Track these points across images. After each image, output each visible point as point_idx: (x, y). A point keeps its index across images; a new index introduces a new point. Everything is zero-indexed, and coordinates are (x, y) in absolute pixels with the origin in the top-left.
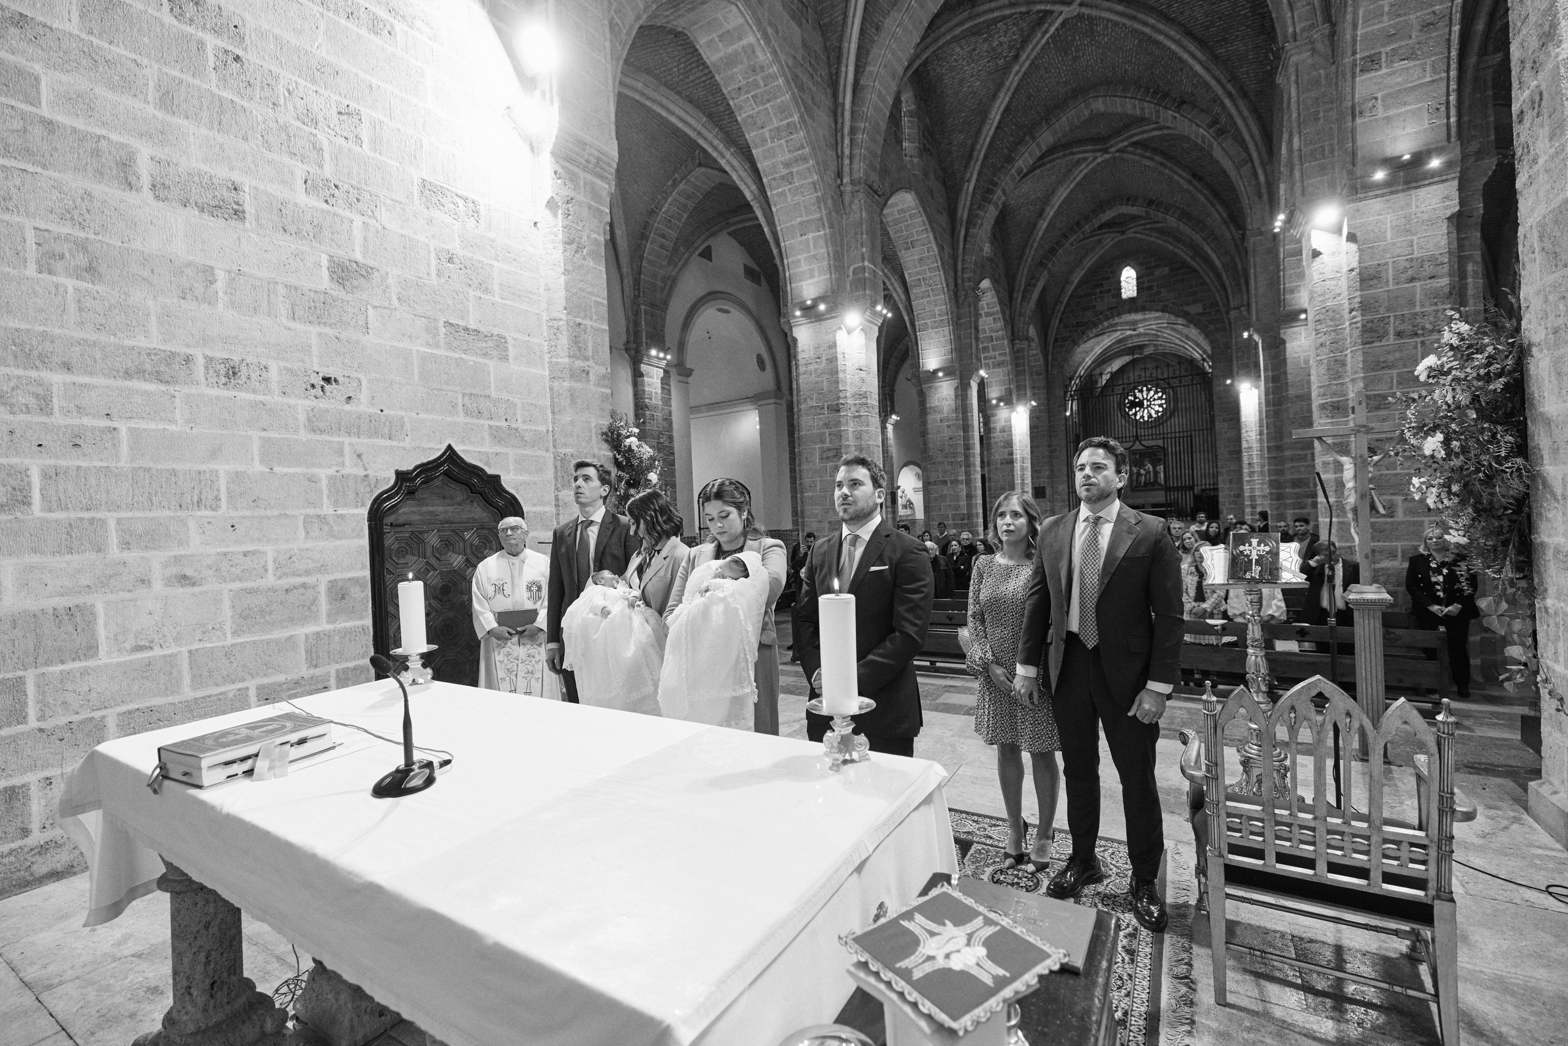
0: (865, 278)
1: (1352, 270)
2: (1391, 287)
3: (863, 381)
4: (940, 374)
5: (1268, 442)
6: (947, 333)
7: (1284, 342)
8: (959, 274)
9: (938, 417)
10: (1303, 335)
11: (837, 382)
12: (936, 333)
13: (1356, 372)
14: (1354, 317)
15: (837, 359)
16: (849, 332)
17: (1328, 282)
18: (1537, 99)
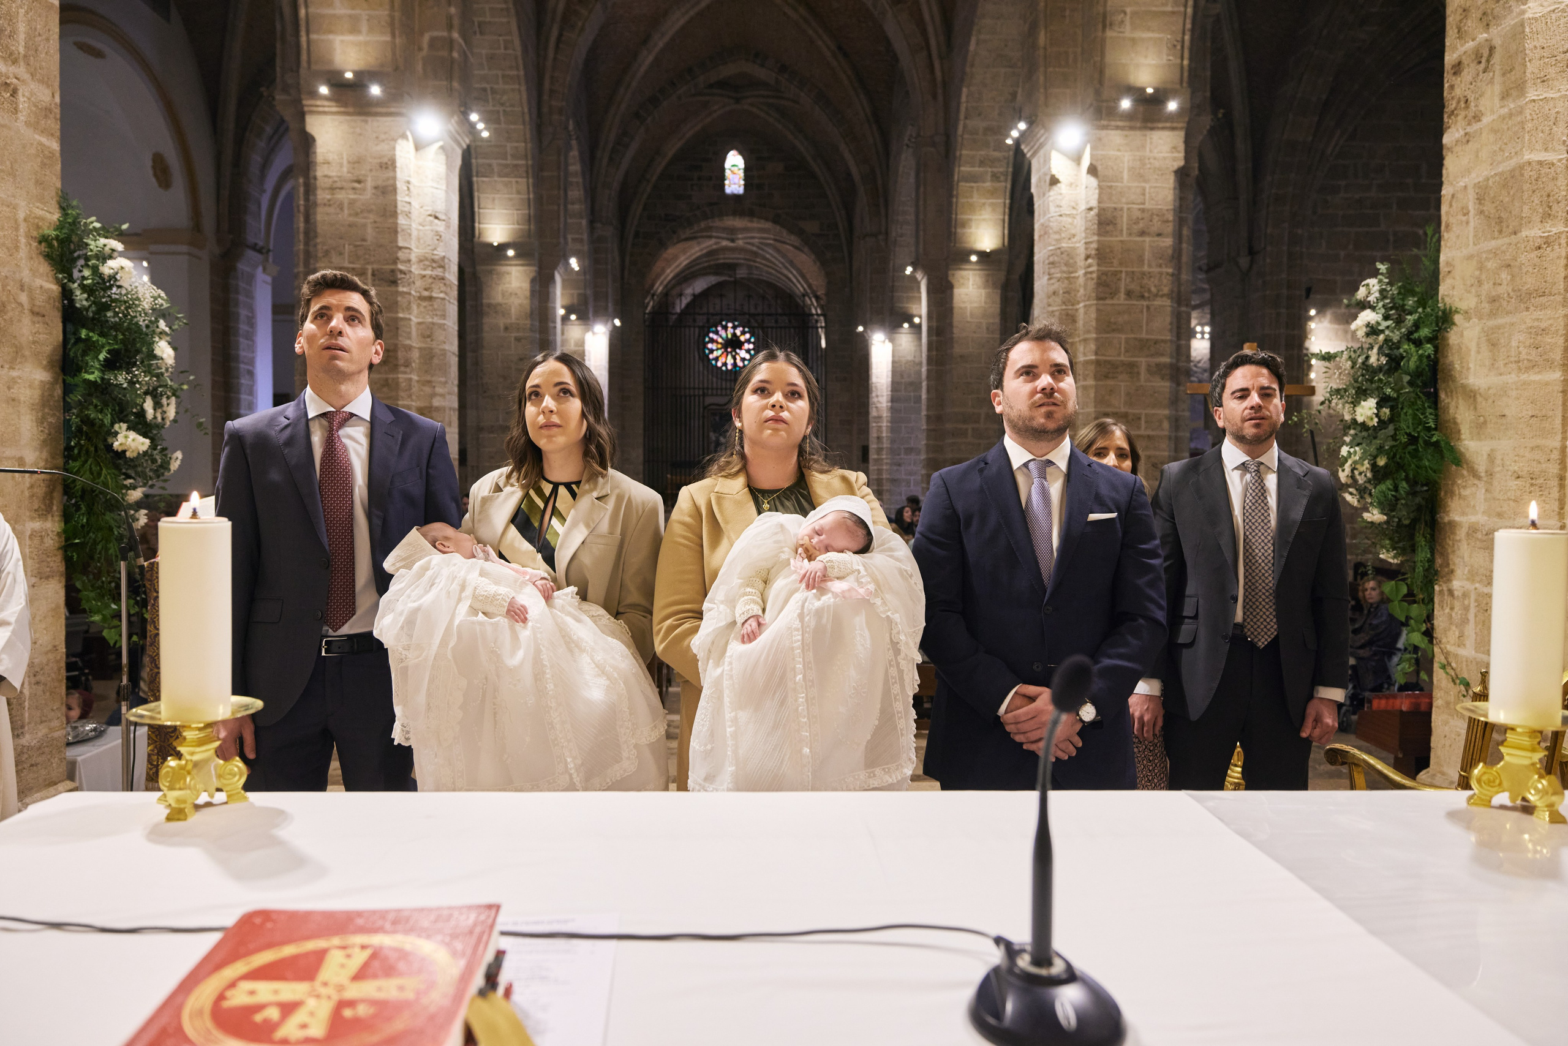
0: (453, 61)
1: (1091, 209)
2: (1125, 237)
3: (439, 236)
4: (511, 253)
5: (928, 410)
6: (524, 187)
7: (950, 287)
8: (546, 97)
9: (502, 322)
10: (971, 282)
11: (394, 231)
12: (506, 185)
13: (1088, 332)
14: (1090, 266)
15: (394, 190)
16: (418, 147)
17: (1064, 219)
18: (1486, 53)
